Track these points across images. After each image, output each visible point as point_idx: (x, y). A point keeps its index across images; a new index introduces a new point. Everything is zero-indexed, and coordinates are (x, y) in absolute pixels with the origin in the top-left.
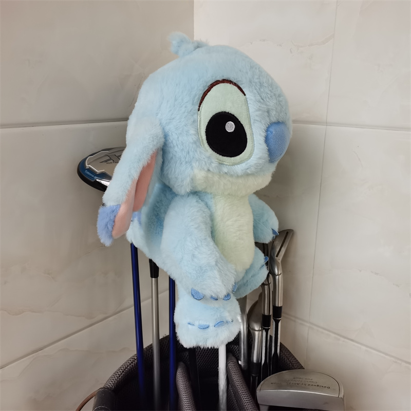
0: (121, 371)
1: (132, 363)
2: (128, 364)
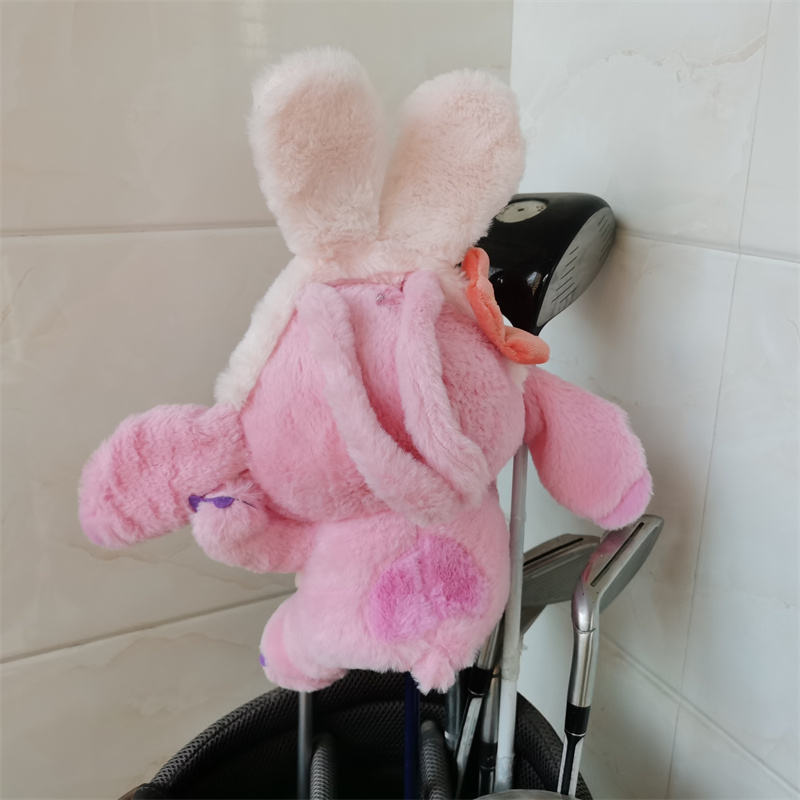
2: (209, 735)
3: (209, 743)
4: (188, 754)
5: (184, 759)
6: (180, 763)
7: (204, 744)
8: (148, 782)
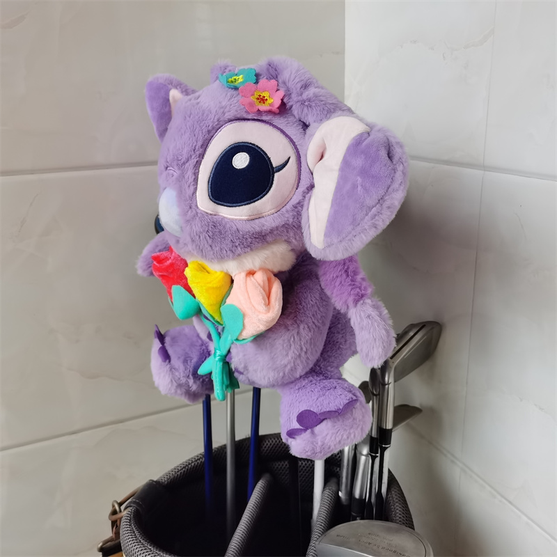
0: (182, 466)
1: (199, 459)
2: (194, 460)
3: (193, 464)
4: (180, 468)
5: (177, 470)
6: (174, 473)
7: (189, 464)
8: (155, 480)
